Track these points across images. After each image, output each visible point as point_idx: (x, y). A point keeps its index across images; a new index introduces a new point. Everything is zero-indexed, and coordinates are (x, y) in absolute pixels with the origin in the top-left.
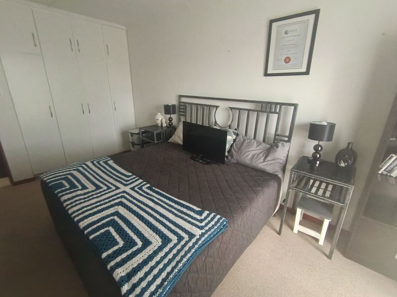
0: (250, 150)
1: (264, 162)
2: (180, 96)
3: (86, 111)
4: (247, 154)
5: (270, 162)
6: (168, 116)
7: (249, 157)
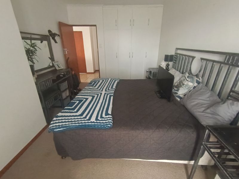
0: (200, 98)
1: (202, 112)
2: (177, 49)
3: (131, 56)
4: (193, 101)
5: (207, 115)
6: (167, 62)
7: (193, 104)
